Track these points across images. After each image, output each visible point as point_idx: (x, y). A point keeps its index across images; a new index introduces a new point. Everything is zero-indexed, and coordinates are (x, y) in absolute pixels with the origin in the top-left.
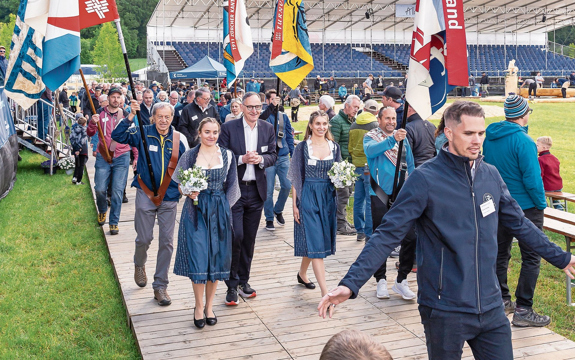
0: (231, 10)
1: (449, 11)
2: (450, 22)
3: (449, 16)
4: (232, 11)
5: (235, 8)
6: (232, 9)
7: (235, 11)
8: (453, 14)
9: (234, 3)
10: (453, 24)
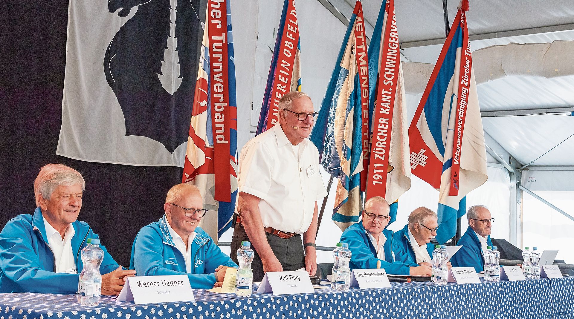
0: (381, 109)
1: (217, 126)
2: (218, 137)
3: (217, 131)
4: (385, 112)
5: (392, 106)
6: (385, 108)
7: (391, 111)
8: (221, 128)
9: (390, 97)
10: (220, 139)
